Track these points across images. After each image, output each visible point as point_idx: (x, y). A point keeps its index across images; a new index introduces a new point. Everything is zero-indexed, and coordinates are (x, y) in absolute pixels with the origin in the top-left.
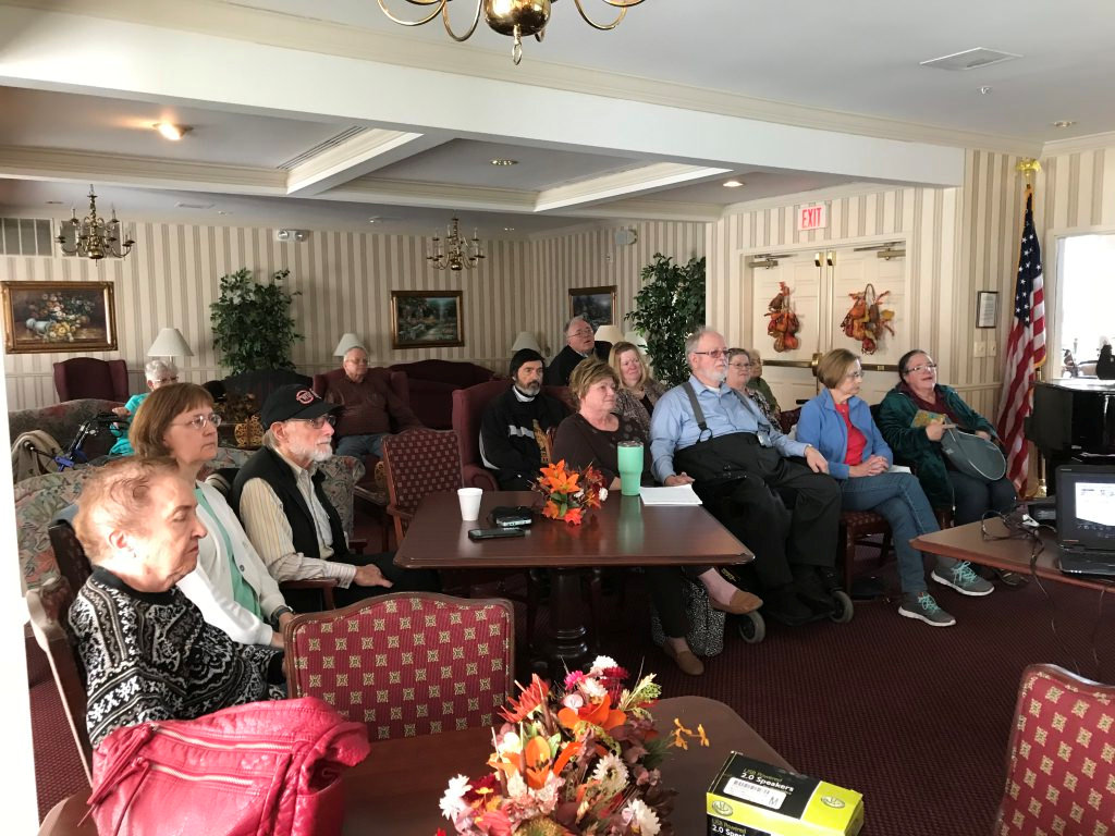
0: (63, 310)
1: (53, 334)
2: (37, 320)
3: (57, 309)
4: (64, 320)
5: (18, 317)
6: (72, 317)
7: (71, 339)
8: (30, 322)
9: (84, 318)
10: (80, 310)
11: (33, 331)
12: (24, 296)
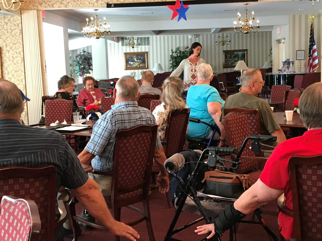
0: (136, 59)
1: (134, 65)
2: (131, 62)
3: (135, 59)
4: (137, 62)
5: (127, 61)
6: (138, 61)
7: (138, 66)
8: (130, 62)
9: (141, 61)
10: (140, 59)
11: (130, 65)
12: (128, 56)
